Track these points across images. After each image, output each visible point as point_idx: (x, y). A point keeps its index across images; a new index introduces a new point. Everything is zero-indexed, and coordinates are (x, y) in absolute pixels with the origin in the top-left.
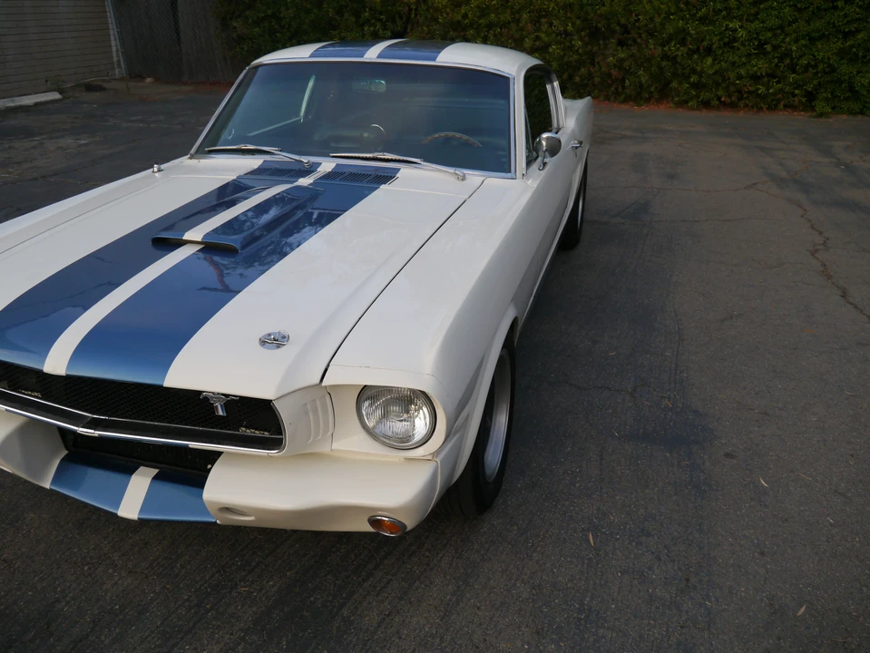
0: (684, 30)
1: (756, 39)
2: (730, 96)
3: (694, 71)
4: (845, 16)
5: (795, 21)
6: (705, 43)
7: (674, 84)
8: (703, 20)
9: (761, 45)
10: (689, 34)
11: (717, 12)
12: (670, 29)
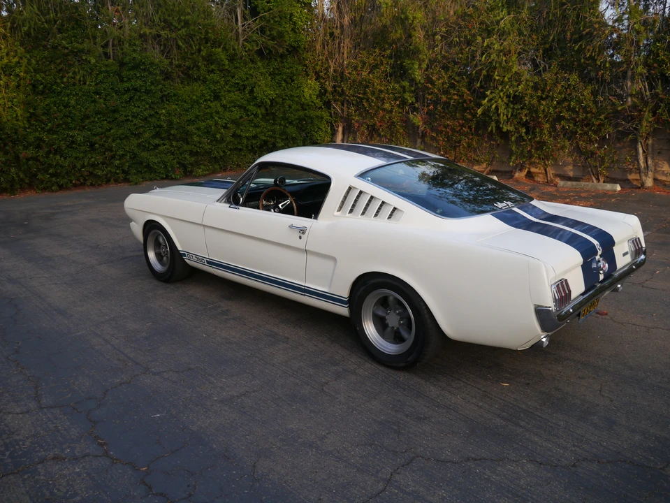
0: (40, 139)
1: (87, 141)
2: (78, 180)
3: (50, 166)
4: (135, 125)
5: (111, 129)
6: (55, 147)
7: (40, 176)
8: (50, 131)
9: (92, 145)
10: (44, 141)
11: (59, 125)
12: (31, 138)
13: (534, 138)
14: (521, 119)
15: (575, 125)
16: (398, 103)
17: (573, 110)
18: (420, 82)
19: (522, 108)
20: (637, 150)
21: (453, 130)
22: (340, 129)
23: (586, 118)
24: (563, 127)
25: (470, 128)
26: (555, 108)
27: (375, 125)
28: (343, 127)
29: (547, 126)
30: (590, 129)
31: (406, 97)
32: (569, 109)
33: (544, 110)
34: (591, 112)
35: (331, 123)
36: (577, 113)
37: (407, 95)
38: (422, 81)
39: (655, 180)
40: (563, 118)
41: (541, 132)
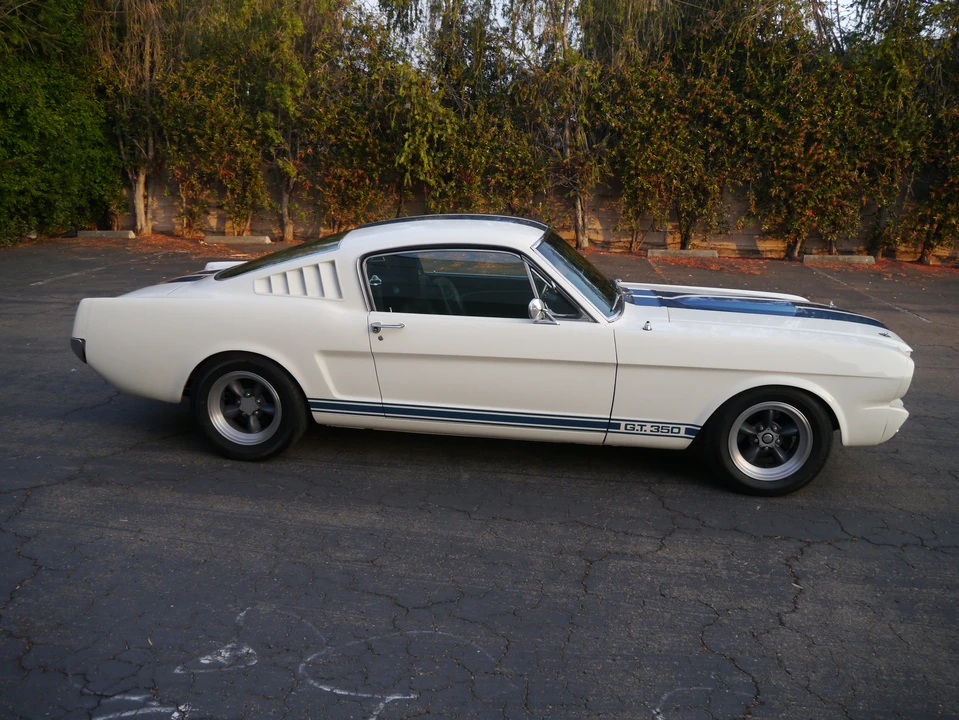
13: (459, 193)
14: (444, 169)
15: (509, 178)
16: (254, 142)
17: (508, 161)
18: (294, 115)
19: (447, 157)
20: (575, 207)
21: (347, 182)
22: (142, 179)
23: (524, 171)
24: (498, 182)
25: (372, 179)
26: (488, 157)
27: (216, 173)
28: (147, 177)
29: (479, 178)
30: (527, 184)
31: (270, 134)
32: (503, 159)
33: (475, 161)
34: (529, 164)
35: (123, 169)
36: (513, 165)
37: (271, 132)
38: (298, 114)
39: (590, 240)
40: (497, 170)
41: (470, 188)
